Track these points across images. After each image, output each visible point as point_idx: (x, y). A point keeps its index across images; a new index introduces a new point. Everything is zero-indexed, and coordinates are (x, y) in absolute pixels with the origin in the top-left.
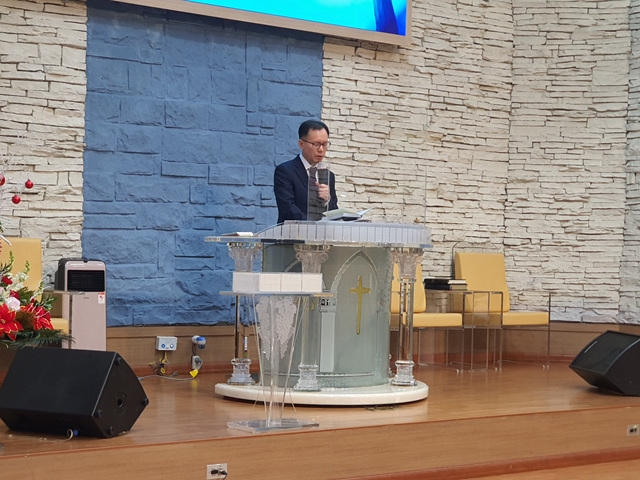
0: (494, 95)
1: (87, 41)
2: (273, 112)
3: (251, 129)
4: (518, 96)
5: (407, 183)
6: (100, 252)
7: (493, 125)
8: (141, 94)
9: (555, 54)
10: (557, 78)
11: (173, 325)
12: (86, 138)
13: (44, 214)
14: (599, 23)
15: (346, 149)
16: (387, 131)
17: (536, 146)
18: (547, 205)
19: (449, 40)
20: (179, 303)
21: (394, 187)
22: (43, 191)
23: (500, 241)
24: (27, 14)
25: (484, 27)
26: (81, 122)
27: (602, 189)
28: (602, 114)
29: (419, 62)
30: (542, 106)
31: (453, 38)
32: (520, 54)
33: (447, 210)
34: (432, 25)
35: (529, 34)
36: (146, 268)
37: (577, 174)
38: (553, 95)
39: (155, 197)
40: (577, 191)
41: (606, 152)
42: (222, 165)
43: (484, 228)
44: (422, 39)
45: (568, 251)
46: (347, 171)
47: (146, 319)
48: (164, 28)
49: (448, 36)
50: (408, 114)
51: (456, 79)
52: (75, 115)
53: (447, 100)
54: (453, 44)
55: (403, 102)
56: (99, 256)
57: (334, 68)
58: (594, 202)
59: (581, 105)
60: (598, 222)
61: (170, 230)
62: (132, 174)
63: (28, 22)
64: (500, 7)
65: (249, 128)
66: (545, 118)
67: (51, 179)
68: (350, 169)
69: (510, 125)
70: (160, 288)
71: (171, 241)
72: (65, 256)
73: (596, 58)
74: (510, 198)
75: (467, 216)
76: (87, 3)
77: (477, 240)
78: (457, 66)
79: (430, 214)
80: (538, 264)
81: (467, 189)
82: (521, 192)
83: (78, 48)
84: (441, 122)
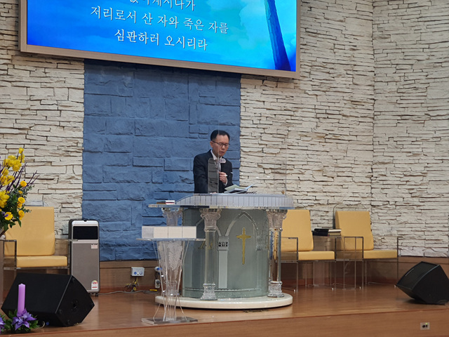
0: (361, 107)
1: (85, 84)
2: (207, 123)
3: (192, 135)
4: (378, 107)
5: (301, 167)
6: (94, 215)
7: (361, 127)
8: (119, 115)
9: (402, 79)
10: (404, 95)
11: (142, 260)
12: (84, 144)
13: (58, 191)
14: (431, 58)
15: (258, 146)
16: (286, 133)
17: (391, 141)
18: (399, 179)
19: (329, 73)
20: (146, 246)
21: (292, 170)
22: (57, 178)
23: (368, 203)
24: (47, 70)
25: (353, 63)
26: (81, 134)
27: (435, 167)
28: (434, 118)
29: (308, 88)
30: (394, 114)
31: (331, 71)
32: (379, 79)
33: (329, 183)
34: (317, 64)
35: (385, 66)
36: (124, 224)
37: (418, 158)
38: (401, 106)
39: (129, 179)
40: (419, 169)
41: (437, 143)
42: (173, 159)
43: (357, 195)
44: (310, 73)
45: (413, 209)
46: (259, 160)
47: (124, 256)
48: (134, 74)
49: (327, 70)
50: (300, 122)
51: (333, 97)
52: (77, 130)
53: (328, 112)
54: (331, 75)
55: (296, 114)
56: (93, 217)
57: (248, 94)
58: (430, 176)
59: (419, 112)
60: (433, 190)
61: (139, 200)
62: (114, 165)
63: (47, 75)
64: (365, 49)
65: (191, 135)
66: (397, 121)
67: (63, 170)
68: (261, 158)
69: (373, 127)
70: (133, 237)
71: (140, 207)
72: (71, 218)
73: (429, 81)
74: (375, 175)
75: (344, 186)
76: (84, 62)
77: (352, 203)
78: (334, 89)
79: (317, 187)
80: (394, 218)
81: (344, 170)
82: (381, 170)
83: (79, 89)
84: (324, 126)
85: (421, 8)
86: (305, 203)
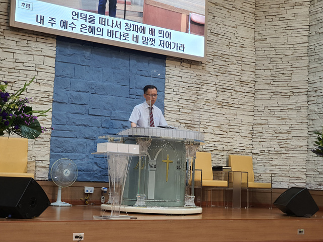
0: (246, 86)
1: (56, 54)
4: (258, 86)
5: (205, 123)
6: (59, 147)
7: (246, 99)
8: (80, 78)
9: (275, 67)
10: (275, 78)
11: (92, 182)
12: (54, 97)
14: (294, 53)
15: (176, 107)
16: (196, 99)
17: (266, 109)
18: (271, 135)
19: (225, 61)
21: (199, 125)
23: (250, 151)
24: (29, 42)
25: (242, 56)
26: (52, 89)
27: (297, 127)
28: (296, 94)
29: (211, 70)
30: (269, 91)
31: (227, 60)
32: (259, 68)
33: (224, 136)
34: (217, 54)
35: (263, 59)
36: (81, 155)
37: (285, 121)
38: (274, 86)
39: (85, 124)
40: (285, 128)
41: (298, 111)
42: (117, 111)
43: (242, 145)
44: (212, 60)
45: (281, 156)
46: (177, 117)
47: (79, 178)
48: (92, 51)
49: (225, 59)
50: (206, 93)
51: (228, 78)
52: (49, 86)
53: (224, 87)
54: (227, 63)
55: (203, 87)
56: (58, 149)
57: (171, 71)
58: (293, 133)
59: (286, 90)
60: (295, 143)
61: (92, 138)
62: (75, 113)
63: (29, 45)
64: (249, 48)
65: (130, 96)
66: (270, 96)
69: (254, 99)
70: (86, 165)
71: (92, 144)
73: (293, 69)
74: (255, 132)
75: (234, 139)
76: (56, 39)
77: (239, 150)
78: (229, 73)
79: (216, 138)
80: (268, 162)
81: (234, 127)
82: (259, 129)
83: (52, 57)
84: (222, 97)
85: (288, 21)
86: (208, 149)
